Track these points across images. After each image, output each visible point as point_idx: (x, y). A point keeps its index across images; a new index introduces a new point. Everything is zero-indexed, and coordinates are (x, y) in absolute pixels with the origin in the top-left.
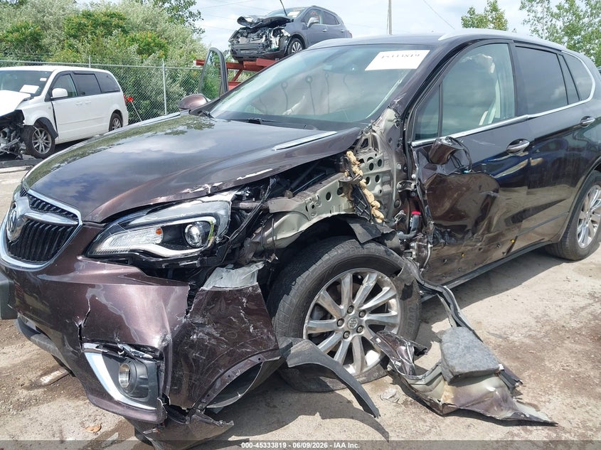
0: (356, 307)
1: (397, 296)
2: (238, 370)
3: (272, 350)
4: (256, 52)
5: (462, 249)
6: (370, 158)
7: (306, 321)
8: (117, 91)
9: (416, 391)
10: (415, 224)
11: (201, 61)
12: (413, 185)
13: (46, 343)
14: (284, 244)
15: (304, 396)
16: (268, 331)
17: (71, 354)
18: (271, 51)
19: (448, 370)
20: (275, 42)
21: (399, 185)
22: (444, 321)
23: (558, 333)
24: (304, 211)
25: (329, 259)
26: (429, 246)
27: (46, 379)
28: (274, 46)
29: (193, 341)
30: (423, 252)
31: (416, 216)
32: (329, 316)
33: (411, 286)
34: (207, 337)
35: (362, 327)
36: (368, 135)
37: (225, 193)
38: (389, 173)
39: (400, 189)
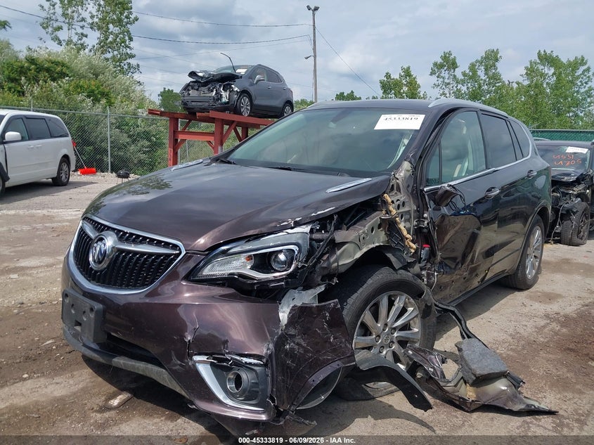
0: (389, 324)
1: (419, 316)
2: (320, 376)
3: (349, 357)
4: (207, 104)
5: (455, 277)
6: (398, 200)
7: (355, 337)
8: (66, 136)
9: (447, 392)
10: (426, 255)
11: (152, 110)
12: (426, 222)
13: (134, 363)
14: (342, 270)
15: (351, 404)
16: (346, 340)
17: (178, 367)
18: (222, 104)
19: (470, 374)
20: (225, 96)
21: (415, 223)
22: (441, 340)
23: (532, 347)
24: (358, 242)
25: (373, 283)
26: (436, 274)
27: (115, 402)
28: (224, 100)
29: (286, 350)
30: (431, 279)
31: (427, 249)
32: (369, 332)
33: (431, 307)
34: (296, 347)
35: (393, 342)
36: (393, 182)
37: (304, 226)
38: (408, 212)
39: (416, 226)
